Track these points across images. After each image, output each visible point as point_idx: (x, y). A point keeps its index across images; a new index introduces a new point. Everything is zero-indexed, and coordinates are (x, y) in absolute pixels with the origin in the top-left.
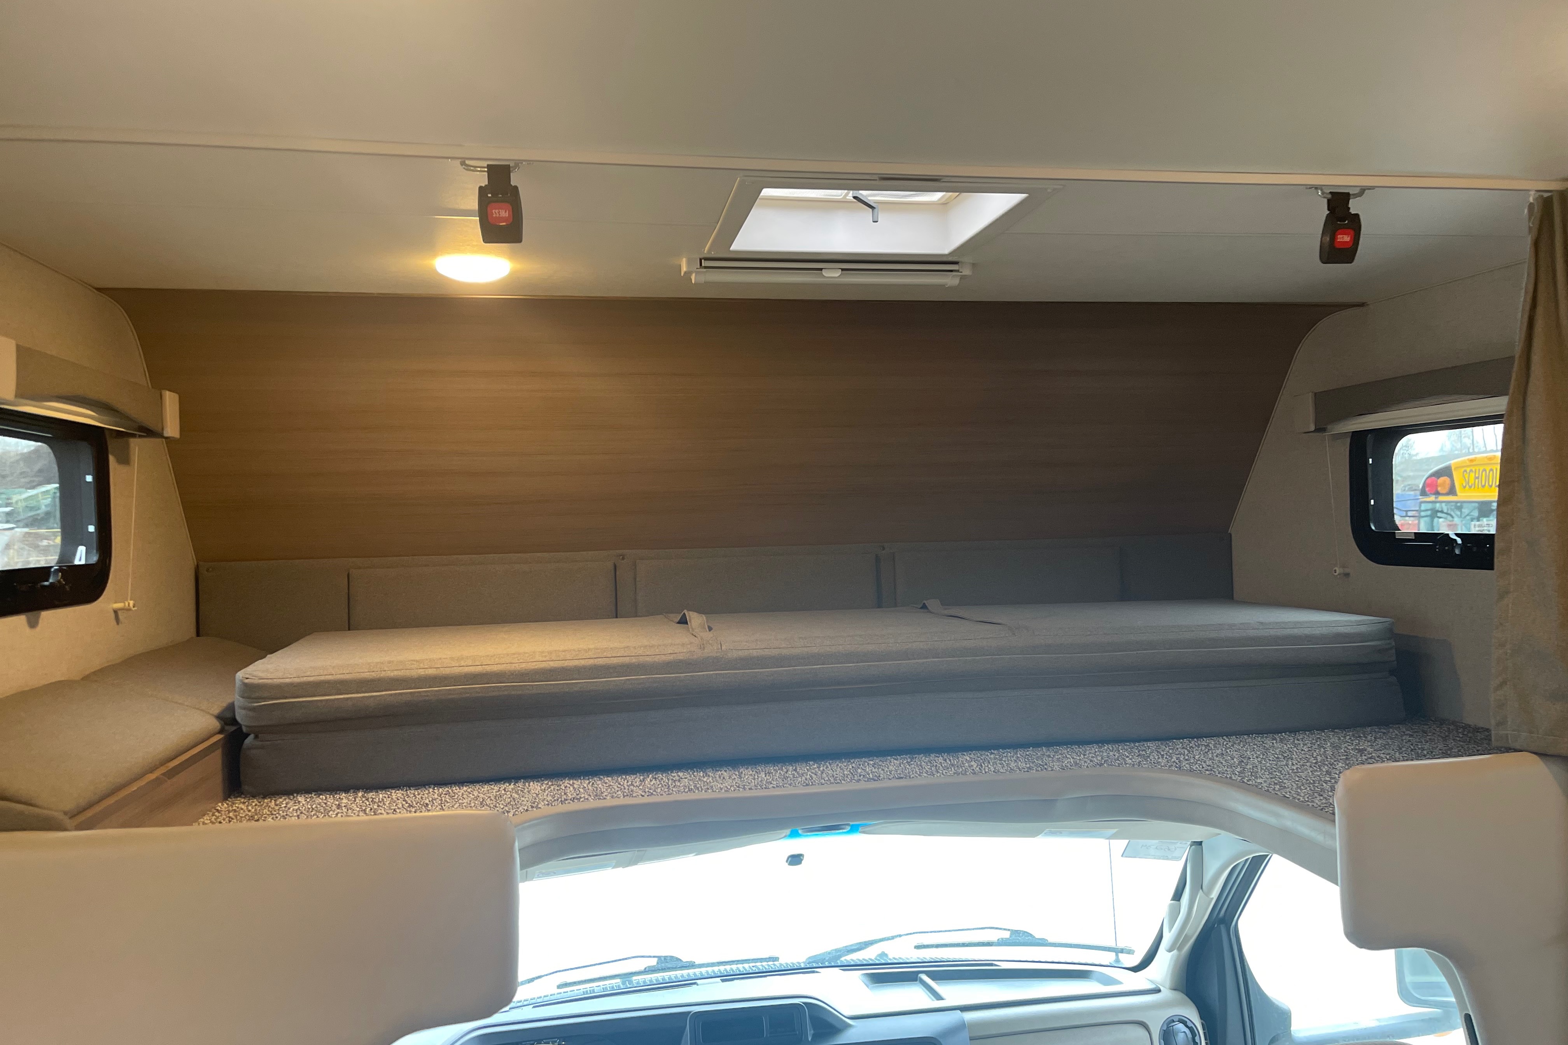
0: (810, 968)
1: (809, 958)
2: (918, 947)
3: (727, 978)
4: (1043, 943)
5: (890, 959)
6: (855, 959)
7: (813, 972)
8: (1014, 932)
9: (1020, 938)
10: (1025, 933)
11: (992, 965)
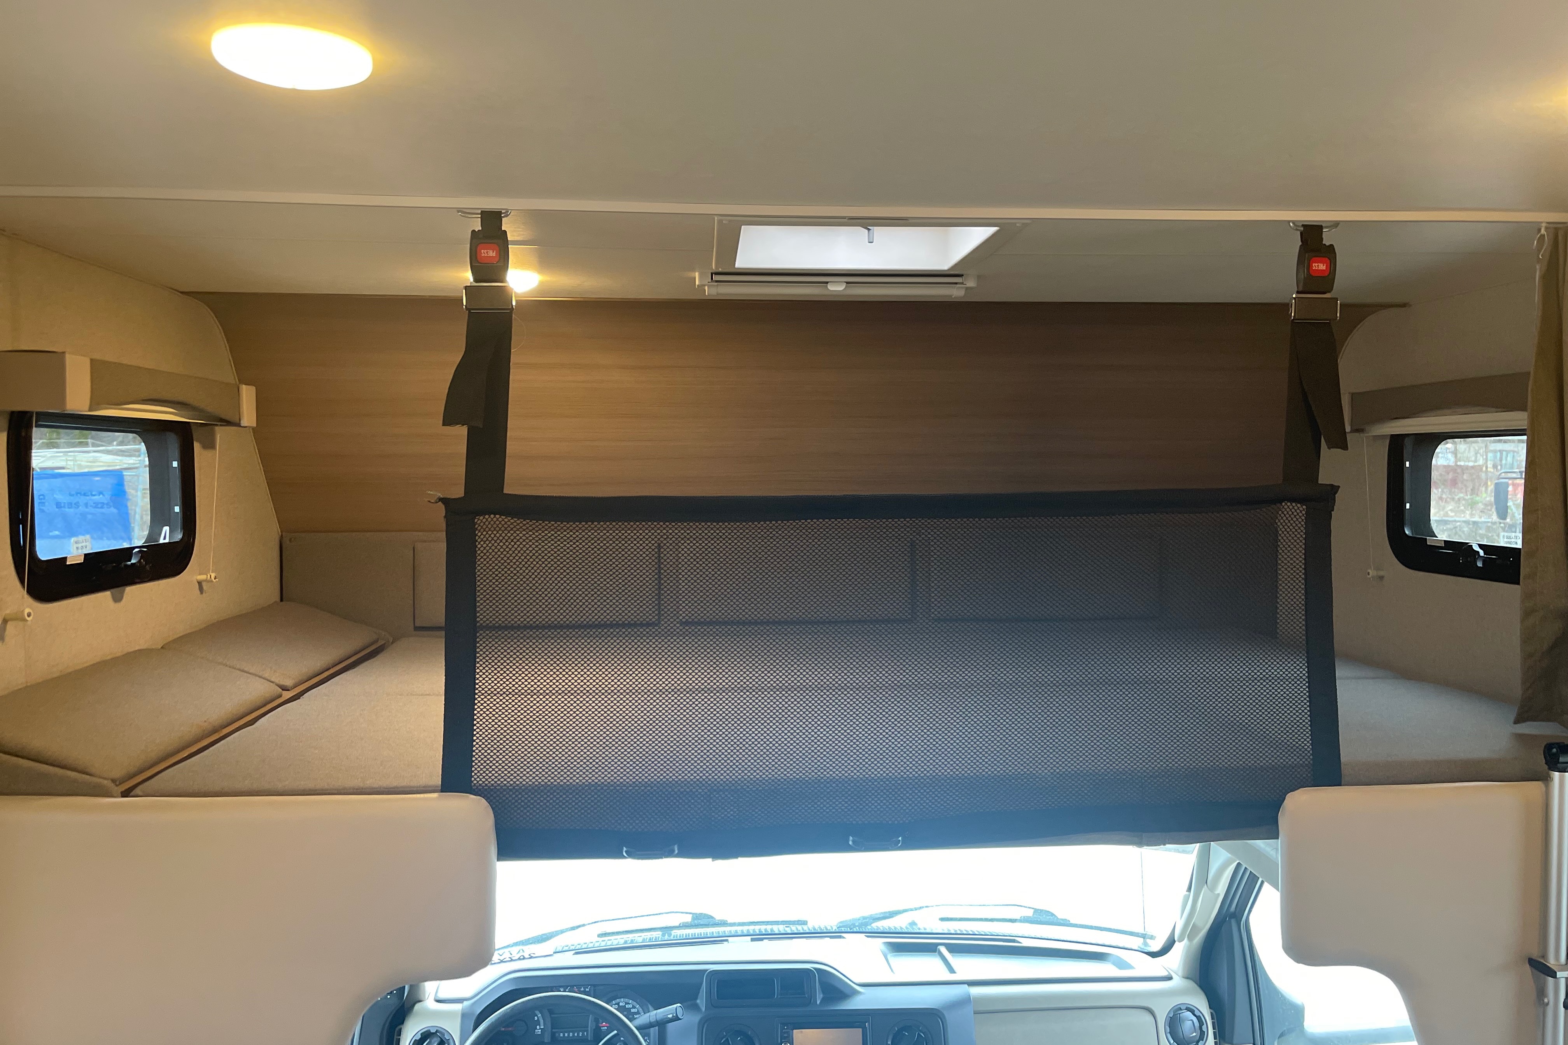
0: (836, 934)
1: (841, 922)
2: (942, 919)
3: (758, 937)
4: (1065, 923)
5: (919, 929)
6: (879, 926)
7: (840, 937)
8: (1036, 911)
9: (1042, 917)
10: (1048, 913)
11: (1014, 941)
